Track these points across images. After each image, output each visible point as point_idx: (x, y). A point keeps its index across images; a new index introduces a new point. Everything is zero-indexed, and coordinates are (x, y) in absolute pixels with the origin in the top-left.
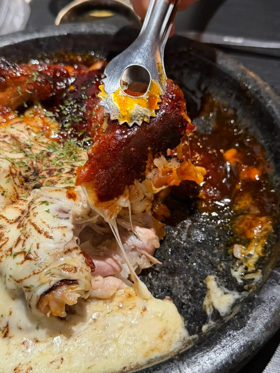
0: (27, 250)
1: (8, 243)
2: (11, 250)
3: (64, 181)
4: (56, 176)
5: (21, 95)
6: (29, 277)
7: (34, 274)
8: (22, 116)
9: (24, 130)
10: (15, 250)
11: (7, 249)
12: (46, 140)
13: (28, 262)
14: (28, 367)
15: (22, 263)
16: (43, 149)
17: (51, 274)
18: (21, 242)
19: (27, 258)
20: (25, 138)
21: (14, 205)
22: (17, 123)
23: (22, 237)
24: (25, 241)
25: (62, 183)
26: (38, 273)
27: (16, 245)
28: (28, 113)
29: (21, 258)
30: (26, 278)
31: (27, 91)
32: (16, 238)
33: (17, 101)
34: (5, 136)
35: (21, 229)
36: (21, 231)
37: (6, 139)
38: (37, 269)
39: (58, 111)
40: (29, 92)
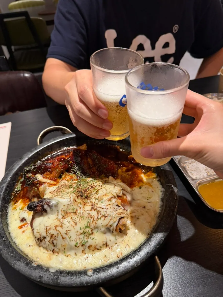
0: (103, 214)
1: (95, 217)
2: (97, 218)
3: (94, 191)
4: (88, 191)
5: (59, 172)
6: (110, 222)
7: (111, 220)
8: (61, 178)
9: (65, 181)
10: (99, 217)
11: (96, 218)
12: (75, 182)
13: (106, 218)
14: (120, 254)
15: (105, 219)
16: (76, 184)
17: (115, 218)
18: (99, 213)
19: (105, 217)
20: (67, 183)
21: (86, 205)
22: (61, 181)
23: (98, 212)
24: (100, 213)
25: (94, 192)
26: (112, 219)
27: (98, 215)
28: (63, 176)
29: (103, 218)
30: (109, 223)
31: (61, 169)
32: (96, 214)
33: (58, 175)
34: (61, 186)
35: (96, 210)
36: (96, 211)
37: (62, 187)
38: (110, 218)
39: (72, 171)
40: (62, 169)
